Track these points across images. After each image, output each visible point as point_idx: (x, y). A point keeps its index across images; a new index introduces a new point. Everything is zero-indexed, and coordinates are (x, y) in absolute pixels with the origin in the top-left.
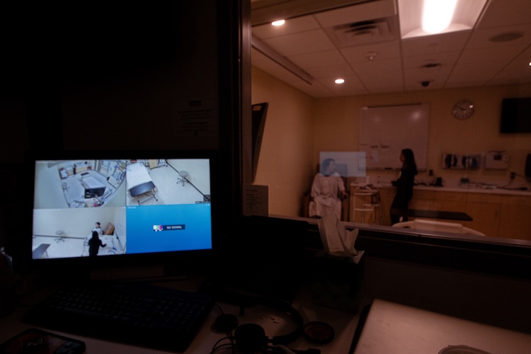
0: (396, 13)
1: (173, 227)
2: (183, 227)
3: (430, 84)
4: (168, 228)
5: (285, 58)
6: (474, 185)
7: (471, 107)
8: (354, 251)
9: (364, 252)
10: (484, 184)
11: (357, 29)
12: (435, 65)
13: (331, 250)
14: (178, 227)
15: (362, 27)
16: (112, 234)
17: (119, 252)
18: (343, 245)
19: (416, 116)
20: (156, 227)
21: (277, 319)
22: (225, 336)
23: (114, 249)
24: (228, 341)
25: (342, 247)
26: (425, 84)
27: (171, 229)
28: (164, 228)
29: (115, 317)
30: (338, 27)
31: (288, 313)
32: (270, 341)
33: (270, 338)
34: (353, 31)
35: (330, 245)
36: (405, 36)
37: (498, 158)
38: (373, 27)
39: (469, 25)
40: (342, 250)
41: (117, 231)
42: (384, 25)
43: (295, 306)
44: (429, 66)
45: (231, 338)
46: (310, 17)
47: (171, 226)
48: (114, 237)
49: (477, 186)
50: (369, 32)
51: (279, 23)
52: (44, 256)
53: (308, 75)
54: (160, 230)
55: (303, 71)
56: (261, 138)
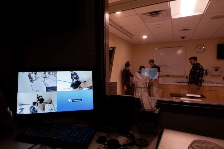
0: (169, 8)
1: (77, 100)
2: (81, 100)
3: (185, 38)
4: (75, 100)
5: (121, 27)
6: (206, 82)
7: (204, 48)
8: (156, 109)
9: (159, 109)
10: (211, 82)
11: (152, 15)
12: (187, 30)
13: (145, 109)
14: (79, 100)
15: (154, 14)
16: (51, 103)
17: (54, 111)
18: (151, 106)
19: (179, 52)
20: (69, 100)
21: (123, 138)
22: (102, 144)
23: (51, 110)
24: (103, 146)
25: (150, 107)
26: (183, 38)
27: (76, 101)
28: (73, 100)
29: (55, 138)
30: (144, 14)
31: (128, 135)
32: (122, 146)
33: (122, 144)
34: (151, 15)
35: (145, 106)
36: (173, 17)
37: (217, 70)
38: (159, 14)
39: (201, 12)
40: (150, 108)
41: (53, 102)
42: (164, 13)
43: (131, 132)
44: (184, 30)
45: (105, 145)
46: (132, 10)
47: (76, 100)
48: (52, 104)
49: (208, 83)
50: (157, 16)
51: (118, 13)
52: (22, 113)
53: (131, 34)
54: (71, 102)
55: (129, 33)
56: (112, 62)
